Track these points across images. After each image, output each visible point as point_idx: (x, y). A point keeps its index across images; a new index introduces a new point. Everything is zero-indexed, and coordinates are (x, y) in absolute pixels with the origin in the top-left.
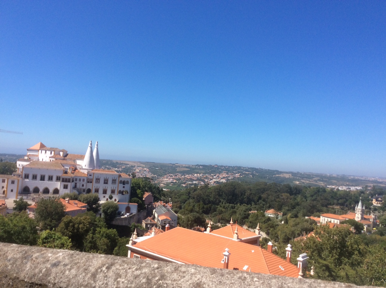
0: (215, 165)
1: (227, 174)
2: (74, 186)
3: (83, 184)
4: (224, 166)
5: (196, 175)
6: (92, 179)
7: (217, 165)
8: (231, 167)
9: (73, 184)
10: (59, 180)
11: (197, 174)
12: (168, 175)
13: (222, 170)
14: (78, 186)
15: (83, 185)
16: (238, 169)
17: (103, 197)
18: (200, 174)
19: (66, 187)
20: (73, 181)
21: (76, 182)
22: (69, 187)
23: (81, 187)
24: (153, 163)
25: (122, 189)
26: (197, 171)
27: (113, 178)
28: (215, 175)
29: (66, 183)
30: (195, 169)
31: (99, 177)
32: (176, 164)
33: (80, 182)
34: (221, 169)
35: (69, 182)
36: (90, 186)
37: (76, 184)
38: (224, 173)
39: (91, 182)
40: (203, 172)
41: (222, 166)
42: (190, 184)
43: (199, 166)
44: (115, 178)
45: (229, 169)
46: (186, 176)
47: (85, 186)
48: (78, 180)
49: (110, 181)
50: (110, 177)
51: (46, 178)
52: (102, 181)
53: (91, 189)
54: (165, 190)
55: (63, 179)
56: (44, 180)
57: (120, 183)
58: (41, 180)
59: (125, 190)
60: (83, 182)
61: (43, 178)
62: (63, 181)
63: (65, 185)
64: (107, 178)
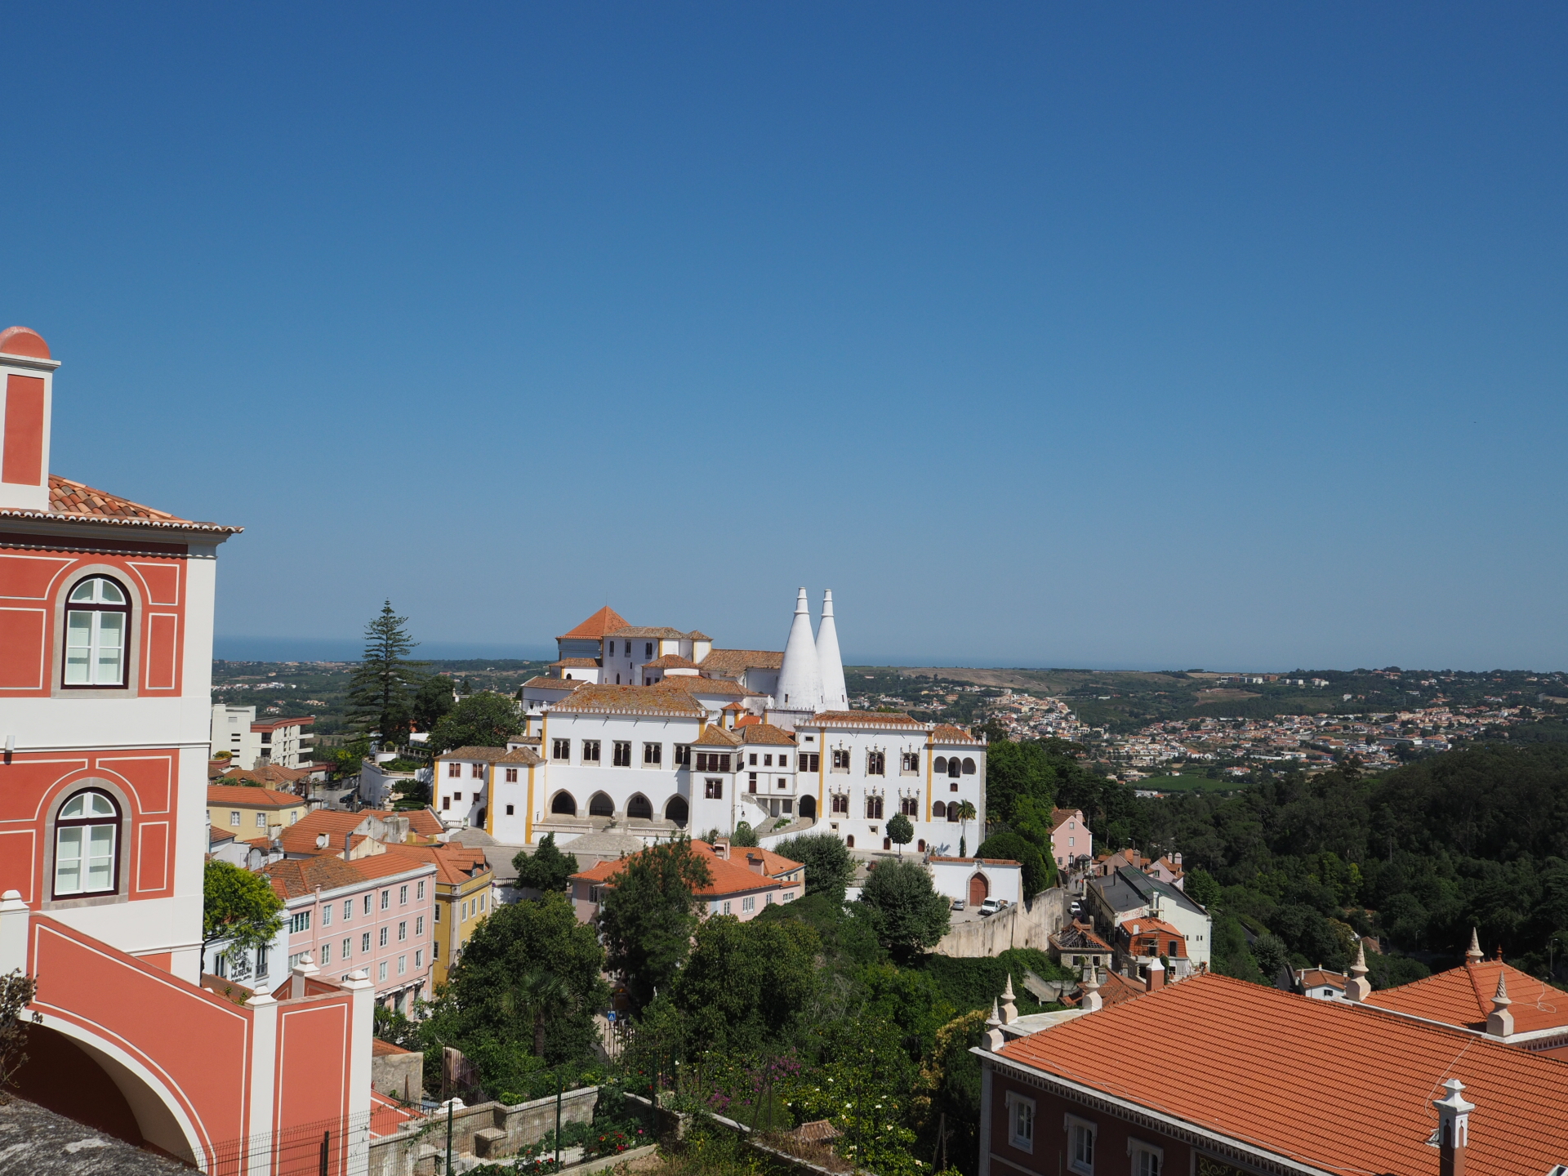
0: (1387, 669)
2: (747, 788)
3: (782, 776)
4: (1435, 675)
6: (816, 757)
7: (1395, 670)
8: (1472, 674)
9: (744, 778)
10: (688, 762)
11: (1302, 714)
13: (1426, 691)
14: (762, 788)
15: (782, 783)
16: (1509, 684)
17: (867, 829)
18: (1316, 714)
19: (714, 791)
20: (740, 767)
21: (753, 769)
22: (726, 790)
23: (775, 790)
24: (1084, 671)
25: (948, 798)
26: (1299, 700)
27: (906, 751)
29: (714, 776)
30: (1292, 690)
31: (846, 748)
32: (1189, 674)
33: (768, 769)
34: (1418, 687)
35: (725, 768)
36: (810, 784)
37: (753, 775)
38: (1438, 705)
39: (815, 768)
40: (1332, 704)
41: (1425, 675)
42: (1267, 766)
43: (1309, 676)
44: (914, 751)
45: (1459, 688)
47: (789, 783)
48: (761, 760)
49: (892, 763)
50: (894, 746)
51: (637, 754)
52: (859, 762)
53: (817, 798)
54: (1147, 794)
55: (701, 757)
56: (627, 763)
57: (936, 771)
58: (617, 762)
59: (958, 798)
60: (783, 769)
61: (622, 756)
62: (701, 767)
63: (709, 783)
64: (880, 750)
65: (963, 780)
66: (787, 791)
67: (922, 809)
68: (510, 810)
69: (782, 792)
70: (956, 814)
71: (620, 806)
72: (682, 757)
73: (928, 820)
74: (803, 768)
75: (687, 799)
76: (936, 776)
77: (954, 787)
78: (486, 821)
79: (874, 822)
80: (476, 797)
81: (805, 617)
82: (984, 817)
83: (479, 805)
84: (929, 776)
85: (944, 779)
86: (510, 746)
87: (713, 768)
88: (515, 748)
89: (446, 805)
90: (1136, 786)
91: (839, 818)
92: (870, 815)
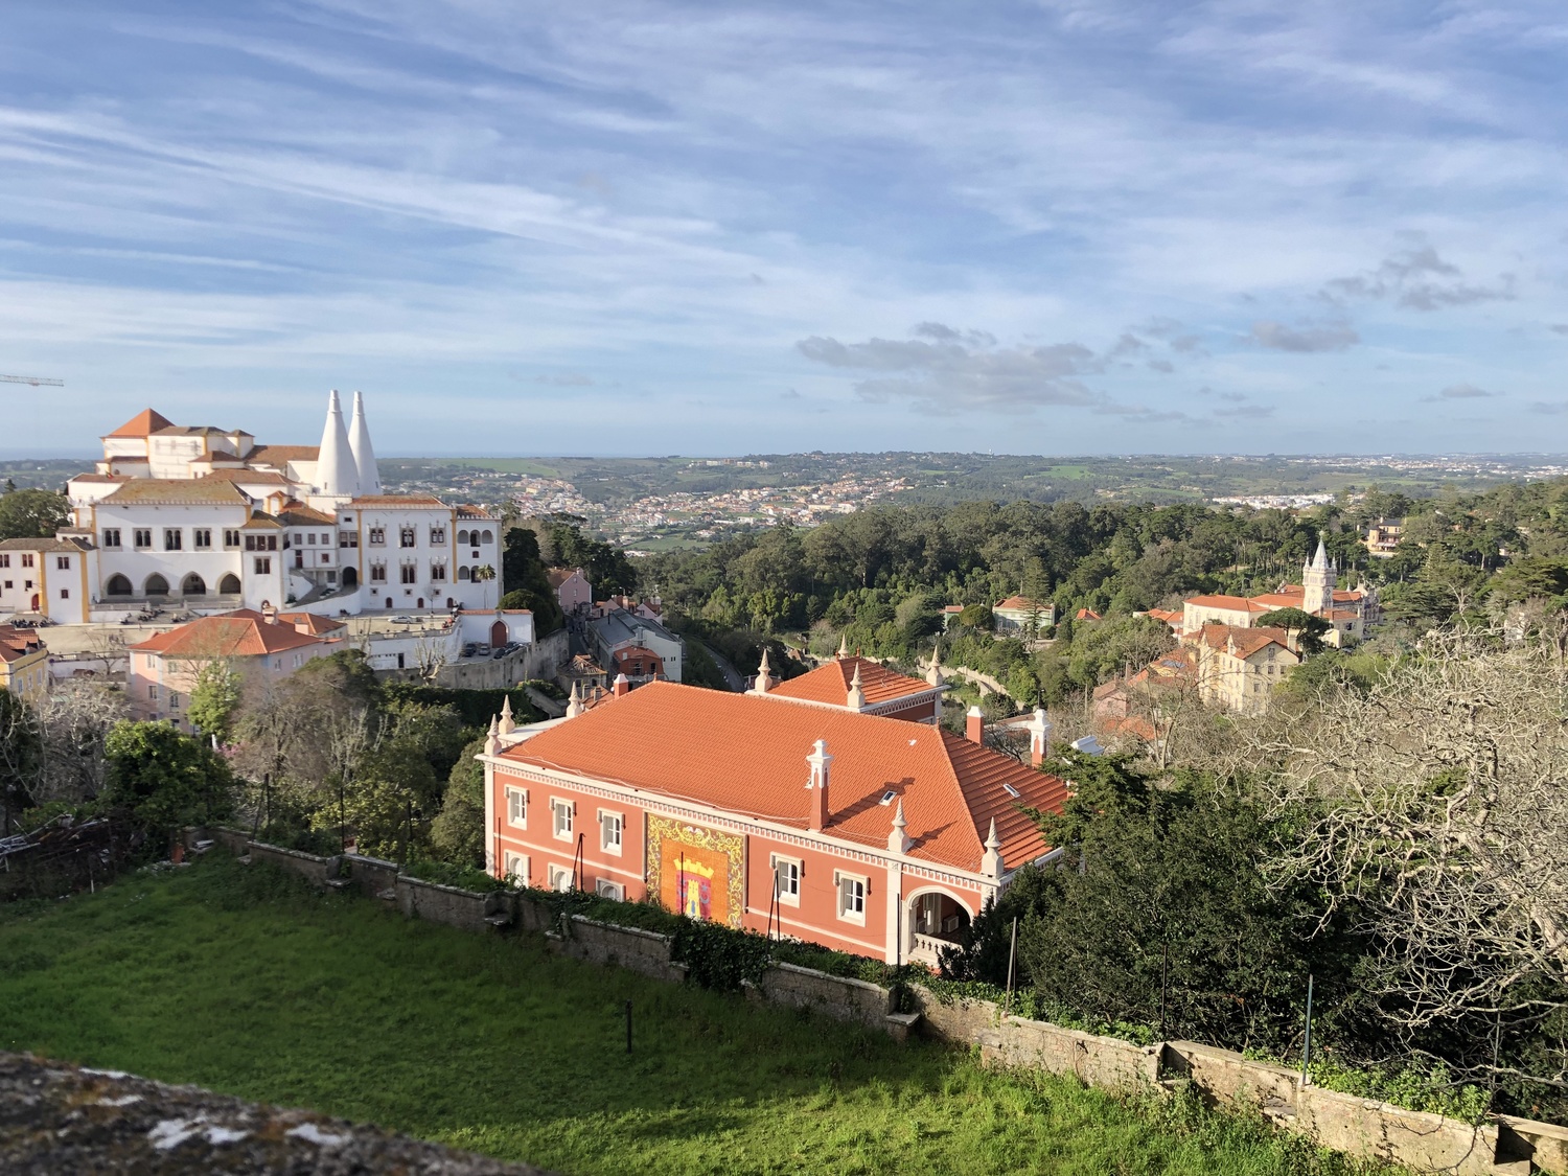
0: (814, 453)
1: (859, 481)
2: (293, 563)
3: (325, 552)
4: (847, 456)
5: (746, 492)
6: (355, 534)
7: (819, 453)
8: (872, 456)
9: (290, 554)
10: (237, 543)
11: (750, 488)
12: (645, 501)
13: (840, 469)
14: (307, 562)
15: (326, 558)
16: (899, 461)
17: (403, 592)
18: (761, 488)
19: (262, 567)
20: (287, 545)
21: (298, 547)
22: (274, 565)
23: (320, 564)
24: (588, 458)
25: (470, 563)
26: (751, 478)
27: (434, 526)
28: (816, 490)
29: (262, 554)
30: (743, 471)
31: (381, 526)
32: (670, 460)
33: (312, 546)
34: (836, 466)
35: (272, 547)
36: (350, 558)
37: (299, 553)
38: (847, 479)
39: (354, 545)
40: (773, 480)
41: (838, 456)
42: (728, 528)
43: (756, 459)
44: (441, 526)
45: (863, 466)
46: (711, 500)
47: (332, 558)
48: (305, 539)
49: (423, 537)
50: (422, 523)
51: (188, 539)
52: (393, 538)
53: (357, 568)
54: (638, 554)
55: (249, 539)
56: (178, 547)
57: (460, 542)
58: (169, 547)
59: (481, 563)
60: (325, 546)
61: (173, 541)
62: (250, 547)
63: (258, 562)
64: (412, 526)
65: (483, 548)
66: (332, 564)
67: (449, 574)
68: (65, 594)
69: (326, 565)
70: (478, 576)
71: (175, 586)
72: (231, 539)
73: (455, 582)
74: (344, 545)
75: (239, 574)
76: (459, 546)
77: (476, 555)
78: (40, 605)
79: (409, 586)
80: (29, 584)
81: (338, 415)
82: (502, 577)
83: (32, 592)
84: (454, 546)
85: (466, 549)
86: (59, 537)
87: (261, 549)
88: (65, 539)
90: (628, 547)
91: (378, 585)
92: (405, 581)
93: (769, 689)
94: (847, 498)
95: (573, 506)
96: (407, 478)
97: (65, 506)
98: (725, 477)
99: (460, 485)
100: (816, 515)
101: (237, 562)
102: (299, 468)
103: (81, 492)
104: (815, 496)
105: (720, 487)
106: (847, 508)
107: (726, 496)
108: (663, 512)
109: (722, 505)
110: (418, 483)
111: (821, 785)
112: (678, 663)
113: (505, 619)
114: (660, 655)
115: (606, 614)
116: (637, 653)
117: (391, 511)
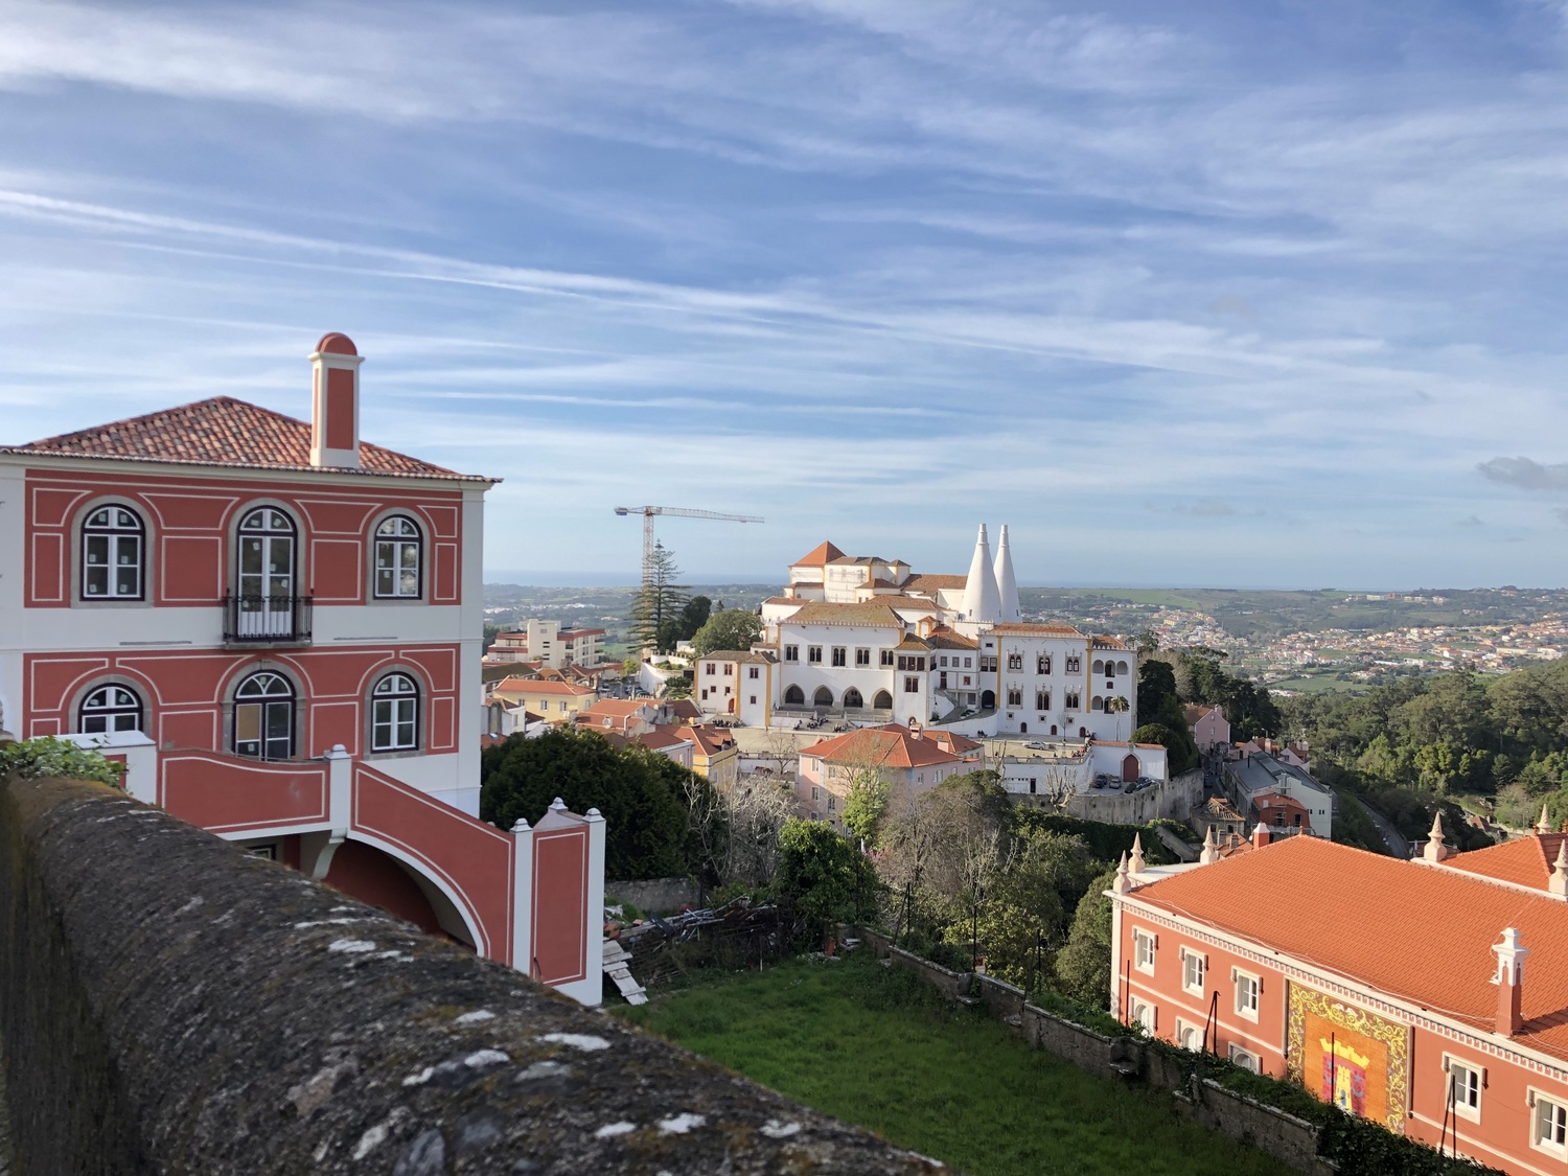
0: (1505, 588)
2: (939, 684)
3: (967, 675)
4: (1550, 592)
5: (1414, 631)
6: (996, 659)
7: (1512, 588)
9: (936, 675)
10: (891, 663)
11: (1420, 627)
12: (1293, 636)
13: (1541, 607)
14: (951, 684)
15: (967, 680)
17: (1037, 719)
18: (1434, 626)
19: (911, 686)
20: (933, 667)
21: (944, 669)
22: (922, 685)
23: (962, 686)
24: (1231, 590)
25: (1104, 694)
26: (1421, 615)
27: (1070, 655)
28: (1507, 631)
29: (912, 674)
30: (1412, 606)
31: (1019, 653)
32: (1324, 593)
33: (955, 669)
34: (1534, 604)
35: (921, 668)
36: (989, 682)
37: (944, 674)
38: (1550, 620)
39: (994, 669)
40: (1450, 618)
41: (1539, 593)
42: (1391, 670)
43: (1429, 594)
44: (1077, 655)
46: (1371, 638)
47: (973, 681)
48: (950, 662)
49: (1059, 665)
50: (1059, 651)
51: (851, 657)
52: (1030, 664)
53: (996, 693)
54: (1283, 693)
55: (901, 659)
56: (843, 664)
57: (1095, 672)
58: (835, 663)
59: (1114, 694)
60: (967, 669)
61: (839, 659)
62: (901, 667)
63: (908, 681)
64: (1048, 654)
65: (1117, 679)
66: (973, 687)
67: (1083, 702)
68: (753, 700)
69: (967, 687)
70: (1112, 707)
71: (838, 699)
72: (886, 659)
73: (1088, 712)
74: (984, 669)
75: (891, 692)
76: (1094, 676)
77: (1110, 685)
78: (735, 708)
79: (1043, 712)
80: (728, 690)
81: (985, 546)
82: (1135, 709)
83: (730, 696)
84: (1089, 676)
85: (1100, 679)
86: (753, 650)
87: (911, 669)
88: (756, 652)
89: (705, 696)
90: (1272, 685)
91: (1014, 709)
92: (1040, 707)
93: (1442, 859)
94: (1549, 642)
95: (1213, 639)
96: (1046, 607)
97: (758, 625)
98: (1391, 612)
99: (1097, 615)
100: (1507, 659)
101: (889, 680)
102: (949, 596)
103: (772, 613)
104: (1505, 638)
105: (1382, 625)
106: (1549, 653)
107: (1389, 634)
108: (1313, 649)
109: (1384, 644)
110: (1056, 612)
111: (1511, 982)
112: (1328, 817)
113: (1137, 752)
114: (1307, 806)
115: (1245, 756)
116: (1279, 802)
117: (1030, 638)
